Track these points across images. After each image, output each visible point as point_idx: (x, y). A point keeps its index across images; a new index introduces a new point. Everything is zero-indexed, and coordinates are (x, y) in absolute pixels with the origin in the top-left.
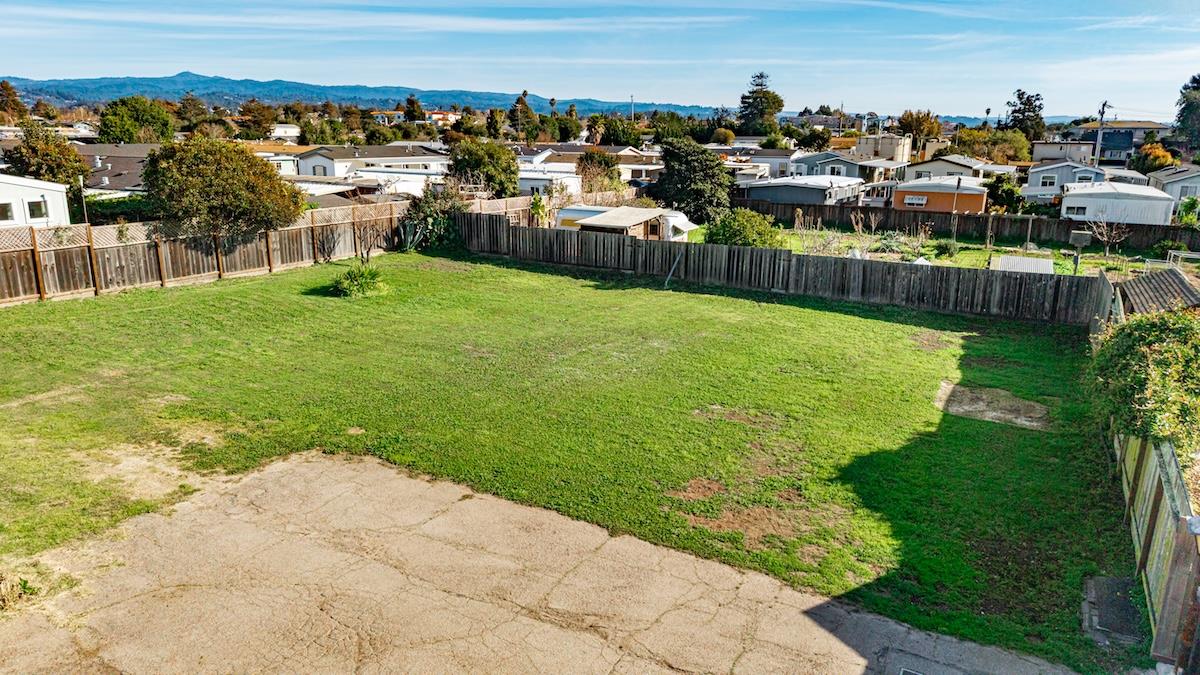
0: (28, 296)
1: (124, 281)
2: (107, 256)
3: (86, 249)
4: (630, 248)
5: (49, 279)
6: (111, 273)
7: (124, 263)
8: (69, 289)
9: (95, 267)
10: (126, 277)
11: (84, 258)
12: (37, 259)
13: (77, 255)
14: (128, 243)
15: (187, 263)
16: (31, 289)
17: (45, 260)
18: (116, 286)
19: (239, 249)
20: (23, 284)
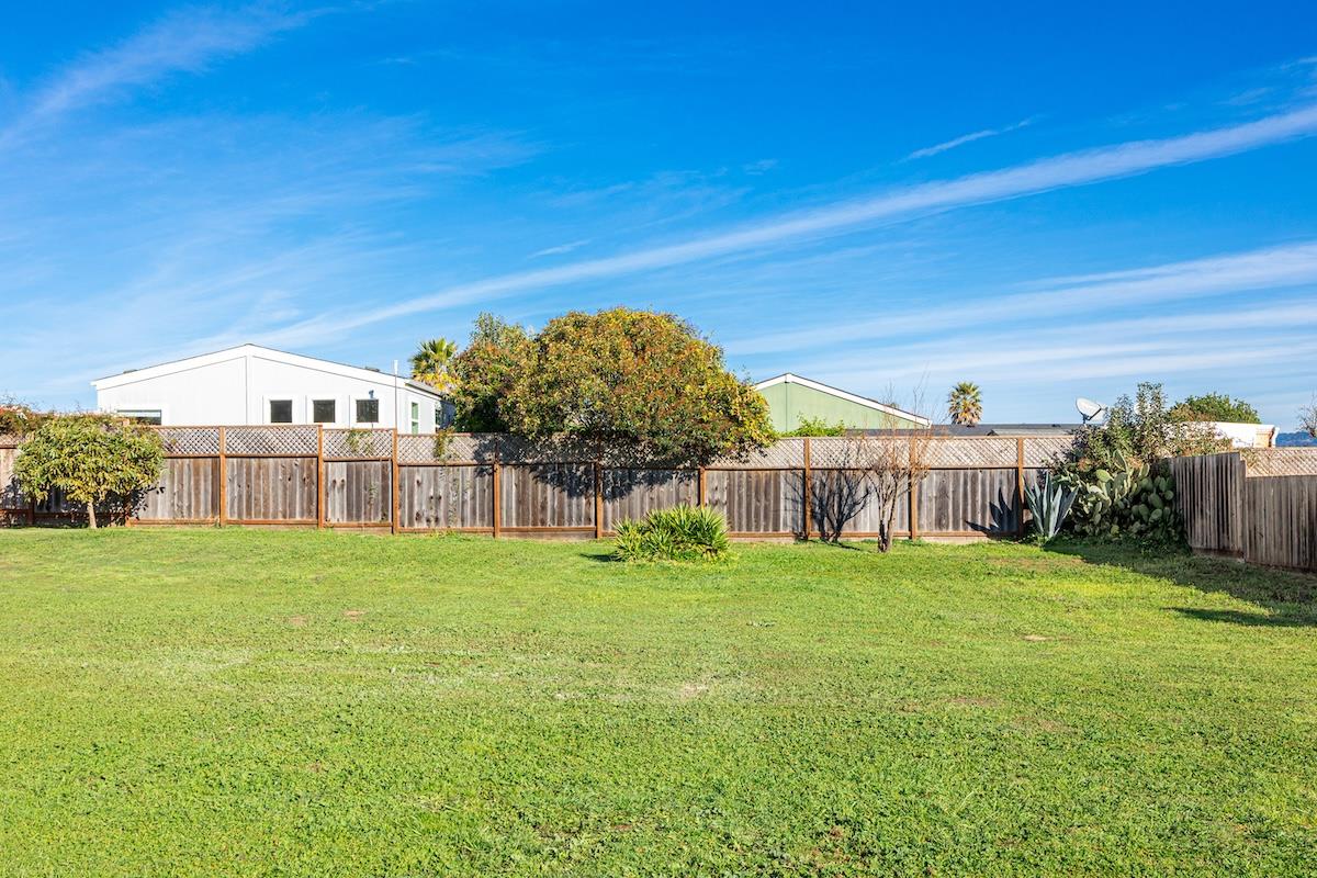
1: (437, 519)
2: (418, 477)
3: (389, 463)
5: (335, 503)
6: (421, 505)
7: (441, 492)
8: (358, 518)
9: (397, 492)
10: (441, 515)
11: (384, 477)
12: (322, 469)
13: (376, 472)
14: (449, 462)
15: (544, 508)
16: (310, 512)
17: (334, 474)
18: (424, 525)
19: (637, 491)
20: (302, 504)
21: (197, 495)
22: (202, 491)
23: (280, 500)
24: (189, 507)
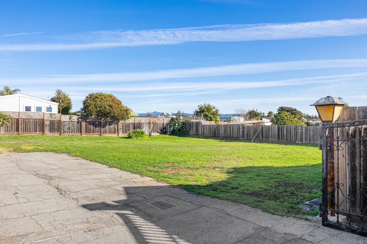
0: (40, 133)
1: (69, 132)
2: (65, 124)
3: (59, 121)
4: (242, 129)
5: (47, 129)
6: (66, 129)
7: (70, 127)
8: (52, 132)
9: (61, 127)
10: (70, 131)
11: (58, 124)
12: (44, 122)
13: (56, 123)
14: (72, 121)
15: (90, 130)
16: (41, 131)
17: (46, 123)
18: (67, 133)
19: (107, 126)
20: (39, 129)
21: (12, 127)
22: (13, 127)
23: (33, 128)
24: (10, 130)
